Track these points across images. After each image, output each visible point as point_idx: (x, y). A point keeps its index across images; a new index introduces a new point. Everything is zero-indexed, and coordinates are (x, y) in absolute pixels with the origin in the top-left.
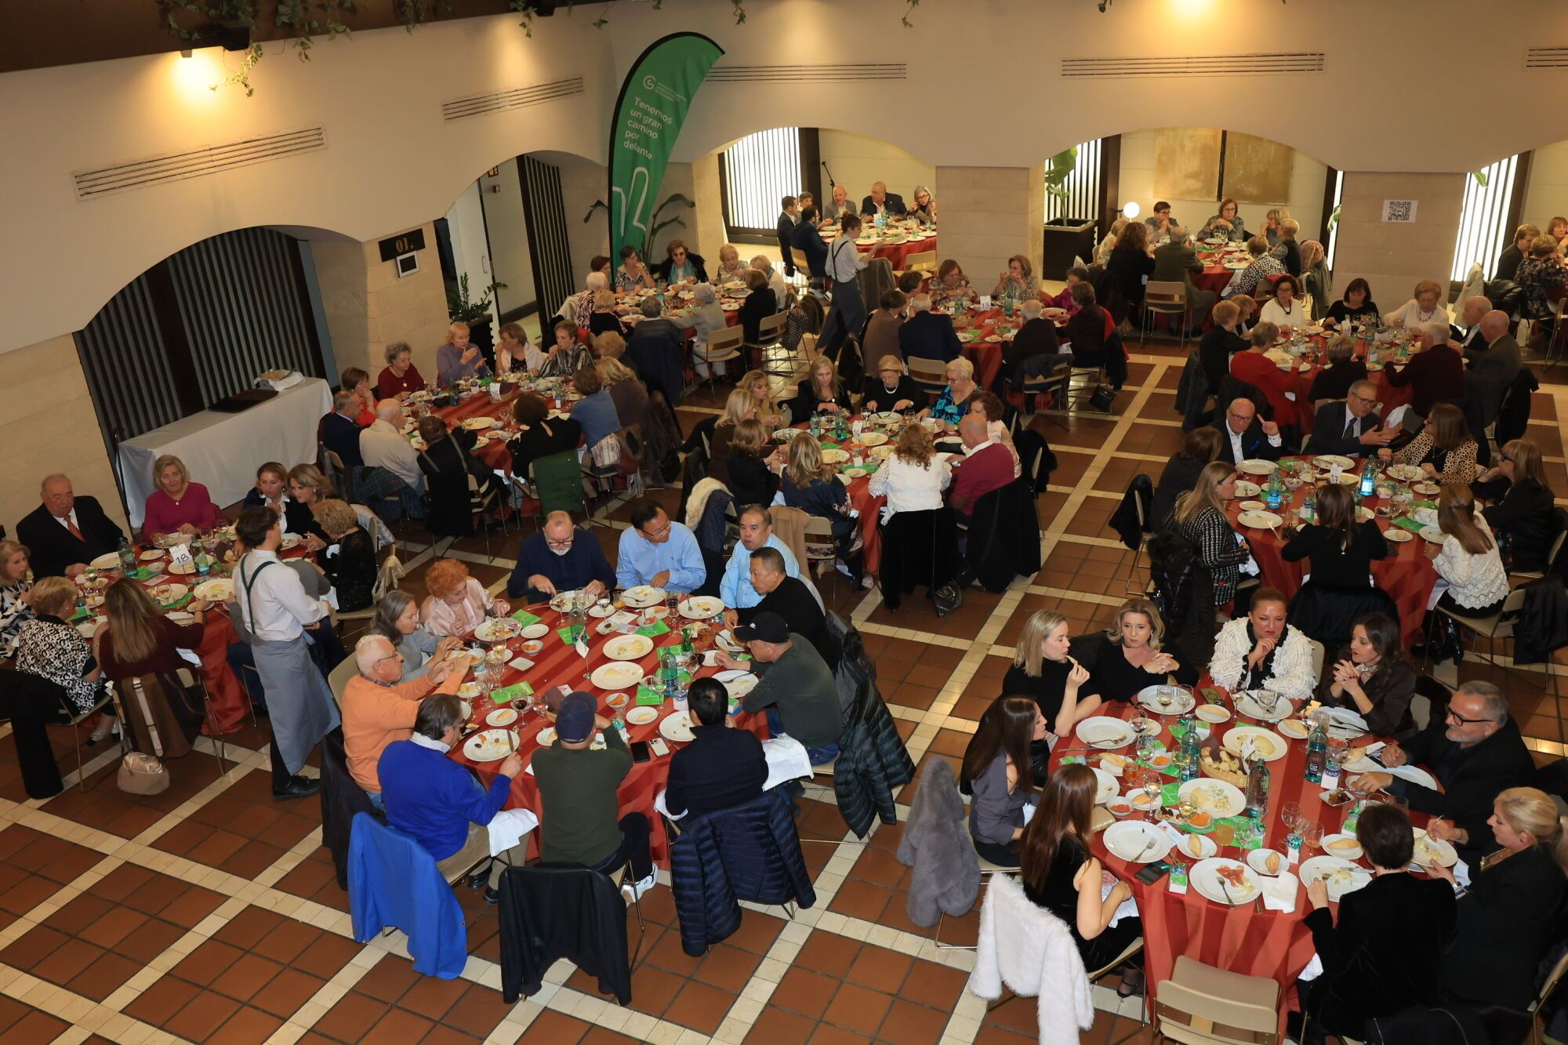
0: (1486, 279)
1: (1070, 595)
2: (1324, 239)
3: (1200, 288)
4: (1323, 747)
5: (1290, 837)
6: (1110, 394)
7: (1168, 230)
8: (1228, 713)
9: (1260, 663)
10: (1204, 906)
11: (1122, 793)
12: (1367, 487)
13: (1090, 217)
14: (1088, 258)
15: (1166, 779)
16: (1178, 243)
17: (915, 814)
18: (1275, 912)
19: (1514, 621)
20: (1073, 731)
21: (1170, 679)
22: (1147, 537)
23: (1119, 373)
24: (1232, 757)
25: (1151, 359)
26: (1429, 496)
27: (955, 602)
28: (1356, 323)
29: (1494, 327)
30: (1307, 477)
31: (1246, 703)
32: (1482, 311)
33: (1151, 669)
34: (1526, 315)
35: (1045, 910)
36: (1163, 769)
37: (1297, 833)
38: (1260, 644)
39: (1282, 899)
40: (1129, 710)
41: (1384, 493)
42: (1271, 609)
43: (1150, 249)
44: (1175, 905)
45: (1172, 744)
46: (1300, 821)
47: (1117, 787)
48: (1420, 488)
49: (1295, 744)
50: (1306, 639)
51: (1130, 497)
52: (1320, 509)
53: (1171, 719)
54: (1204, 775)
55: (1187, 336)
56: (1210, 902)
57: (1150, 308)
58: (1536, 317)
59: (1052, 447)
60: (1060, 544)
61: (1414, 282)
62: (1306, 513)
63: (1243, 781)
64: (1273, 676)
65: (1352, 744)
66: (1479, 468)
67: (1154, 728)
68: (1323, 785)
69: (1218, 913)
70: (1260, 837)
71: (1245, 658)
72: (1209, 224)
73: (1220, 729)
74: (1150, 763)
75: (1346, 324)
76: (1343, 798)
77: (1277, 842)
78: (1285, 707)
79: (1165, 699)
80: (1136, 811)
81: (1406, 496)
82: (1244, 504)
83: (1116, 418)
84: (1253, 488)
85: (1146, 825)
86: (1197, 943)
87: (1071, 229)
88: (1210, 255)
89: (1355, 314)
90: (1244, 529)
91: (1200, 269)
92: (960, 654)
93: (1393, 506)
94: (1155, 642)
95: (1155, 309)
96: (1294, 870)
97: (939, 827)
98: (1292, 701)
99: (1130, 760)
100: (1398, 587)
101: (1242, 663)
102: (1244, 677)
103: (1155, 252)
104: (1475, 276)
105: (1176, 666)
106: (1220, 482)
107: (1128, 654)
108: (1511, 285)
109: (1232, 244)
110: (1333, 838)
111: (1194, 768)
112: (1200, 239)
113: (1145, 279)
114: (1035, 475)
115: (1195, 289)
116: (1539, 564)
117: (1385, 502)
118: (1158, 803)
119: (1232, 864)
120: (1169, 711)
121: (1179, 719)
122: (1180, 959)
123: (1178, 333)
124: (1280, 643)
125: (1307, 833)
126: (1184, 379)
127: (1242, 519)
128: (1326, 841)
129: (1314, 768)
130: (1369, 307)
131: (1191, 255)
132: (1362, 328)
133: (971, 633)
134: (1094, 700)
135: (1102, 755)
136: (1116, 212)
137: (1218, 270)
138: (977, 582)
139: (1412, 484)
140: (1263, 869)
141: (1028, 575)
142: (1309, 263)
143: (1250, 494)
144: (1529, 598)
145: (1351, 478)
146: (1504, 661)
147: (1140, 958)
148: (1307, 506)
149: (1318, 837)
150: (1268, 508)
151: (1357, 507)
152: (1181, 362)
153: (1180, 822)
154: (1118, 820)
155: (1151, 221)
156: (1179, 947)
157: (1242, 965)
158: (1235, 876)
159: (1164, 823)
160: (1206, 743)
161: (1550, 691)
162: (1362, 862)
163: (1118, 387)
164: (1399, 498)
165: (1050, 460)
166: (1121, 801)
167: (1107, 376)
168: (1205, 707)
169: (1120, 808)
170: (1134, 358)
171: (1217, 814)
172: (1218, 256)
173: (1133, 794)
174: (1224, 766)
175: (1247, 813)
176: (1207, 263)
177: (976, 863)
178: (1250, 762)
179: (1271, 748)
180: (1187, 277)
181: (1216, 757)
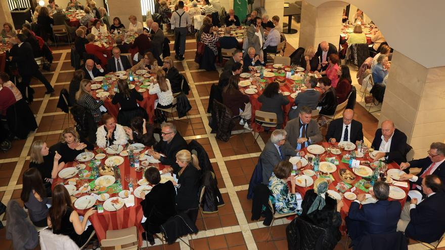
0: (152, 14)
1: (50, 133)
2: (105, 6)
3: (70, 26)
4: (133, 156)
5: (129, 185)
6: (49, 65)
7: (55, 8)
8: (105, 155)
9: (111, 137)
10: (109, 214)
11: (77, 190)
12: (131, 78)
13: (28, 7)
14: (30, 21)
15: (90, 181)
16: (60, 12)
17: (8, 222)
18: (129, 207)
19: (176, 106)
20: (58, 176)
21: (86, 150)
22: (70, 108)
23: (50, 57)
24: (108, 167)
25: (61, 51)
26: (148, 78)
27: (9, 146)
28: (119, 31)
29: (155, 27)
30: (114, 79)
31: (110, 150)
32: (151, 23)
33: (78, 149)
34: (164, 22)
35: (60, 235)
36: (89, 178)
37: (131, 183)
38: (109, 131)
39: (130, 203)
40: (75, 163)
41: (136, 79)
42: (111, 121)
43: (51, 15)
44: (101, 217)
45: (90, 169)
46: (131, 179)
47: (75, 188)
48: (145, 76)
49: (125, 157)
50: (122, 126)
51: (61, 97)
52: (119, 87)
53: (88, 162)
54: (102, 175)
55: (70, 42)
56: (111, 212)
57: (56, 35)
58: (167, 23)
59: (31, 86)
60: (43, 117)
61: (128, 17)
62: (116, 90)
63: (113, 173)
64: (116, 140)
65: (141, 152)
66: (159, 67)
67: (83, 166)
68: (136, 167)
69: (114, 214)
70: (121, 188)
71: (106, 137)
72: (68, 5)
73: (103, 160)
74: (84, 177)
75: (116, 31)
76: (141, 168)
77: (126, 188)
78: (121, 148)
79: (84, 157)
80: (83, 193)
81: (142, 79)
82: (97, 91)
83: (53, 72)
84: (99, 86)
85: (87, 196)
86: (111, 225)
87: (22, 11)
88: (71, 15)
89: (118, 28)
90: (98, 98)
91: (69, 20)
92: (15, 163)
93: (140, 82)
94: (77, 140)
95: (58, 35)
96: (132, 193)
97: (18, 223)
98: (122, 145)
99: (77, 179)
100: (145, 105)
101: (106, 139)
102: (107, 142)
103: (52, 16)
104: (149, 13)
105: (86, 146)
106: (85, 86)
107: (69, 146)
108: (158, 14)
109: (77, 11)
110: (141, 180)
111: (98, 175)
112: (67, 10)
113: (51, 25)
114: (27, 97)
115: (69, 27)
116: (179, 90)
117: (137, 82)
118: (89, 188)
119: (115, 198)
120: (87, 160)
121: (91, 161)
122: (107, 232)
123: (67, 42)
124: (115, 130)
125: (133, 182)
126: (72, 56)
127: (98, 96)
128: (139, 182)
129: (132, 163)
130: (121, 26)
131: (64, 16)
132: (121, 32)
133: (18, 155)
134: (63, 164)
135: (68, 180)
136: (37, 4)
137: (75, 20)
138: (16, 137)
139: (143, 75)
140: (124, 196)
141: (34, 130)
142: (103, 15)
143: (98, 88)
144: (178, 100)
145: (126, 77)
146: (177, 118)
147: (96, 236)
148: (115, 87)
149: (137, 182)
150: (105, 91)
151: (129, 85)
152: (69, 51)
153: (97, 192)
154: (78, 198)
155: (48, 6)
156: (106, 228)
157: (125, 226)
158: (116, 202)
159: (92, 194)
160: (100, 166)
161: (189, 123)
162: (149, 184)
163: (51, 62)
164: (140, 80)
165: (31, 91)
166: (77, 192)
167: (46, 59)
168: (98, 155)
169: (78, 194)
170: (54, 52)
171: (107, 185)
172: (74, 16)
173: (80, 189)
174: (106, 171)
175: (116, 182)
176: (71, 18)
177: (35, 229)
178: (114, 167)
179: (119, 161)
180: (65, 23)
181: (104, 169)
